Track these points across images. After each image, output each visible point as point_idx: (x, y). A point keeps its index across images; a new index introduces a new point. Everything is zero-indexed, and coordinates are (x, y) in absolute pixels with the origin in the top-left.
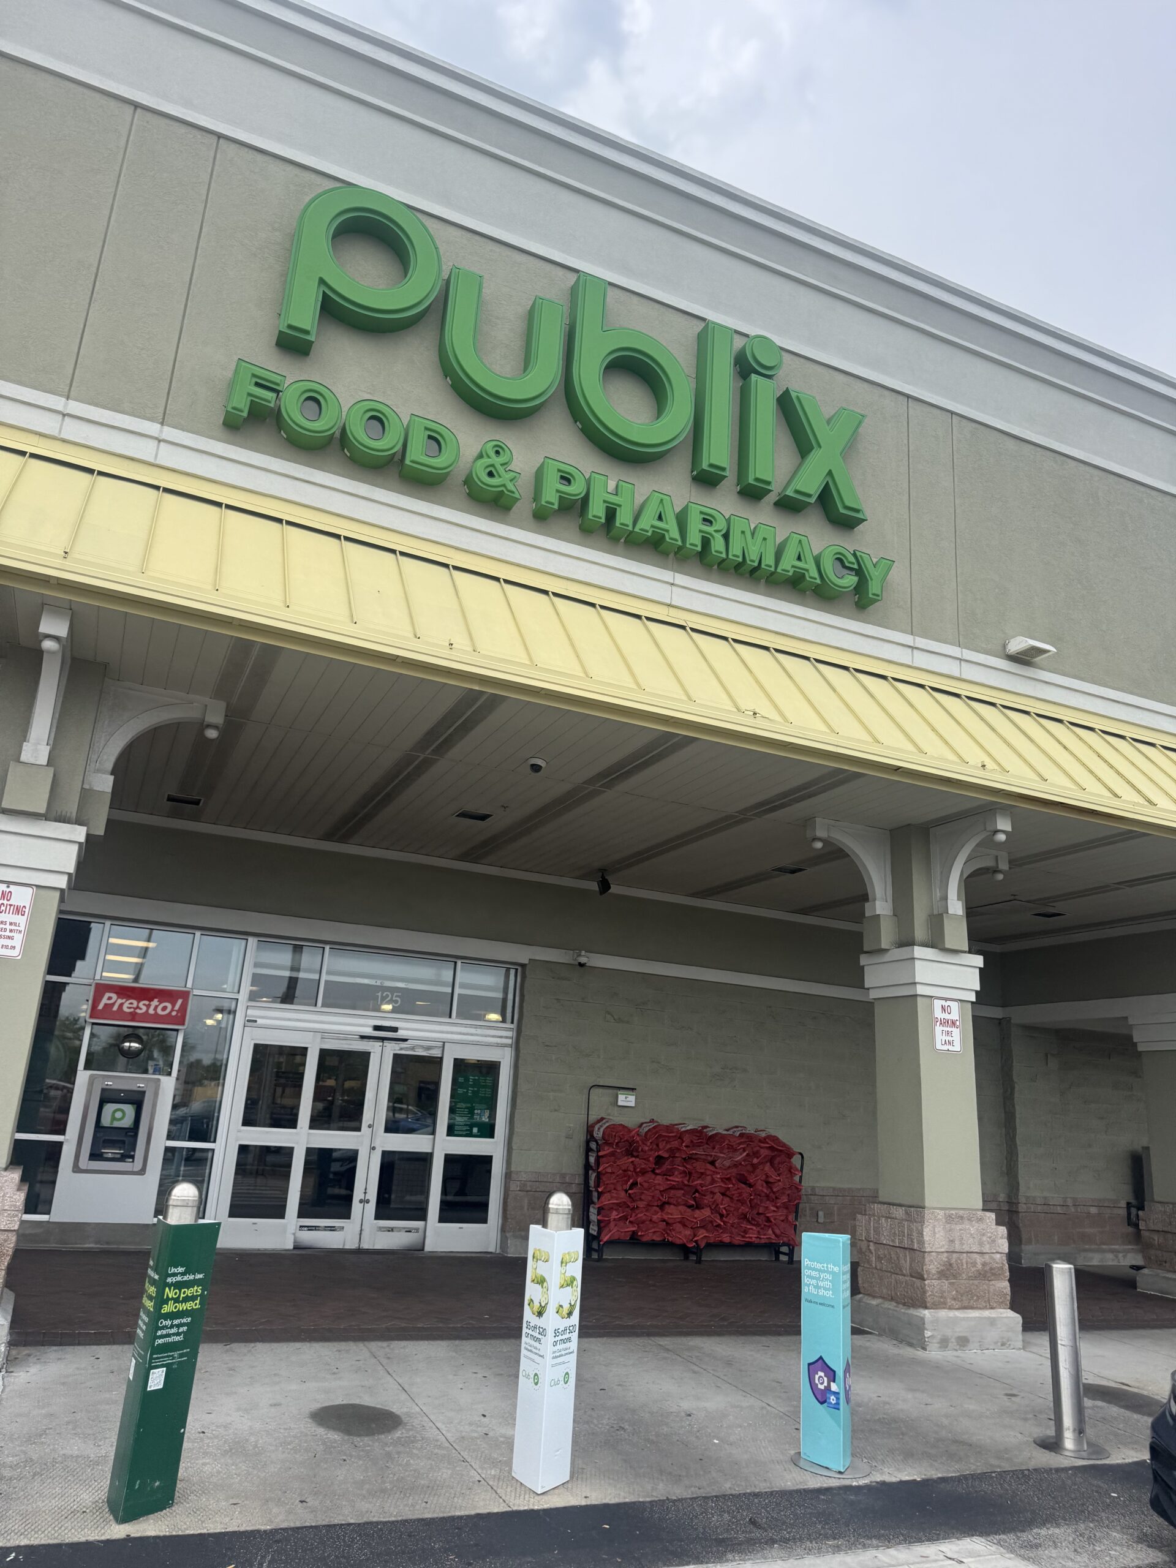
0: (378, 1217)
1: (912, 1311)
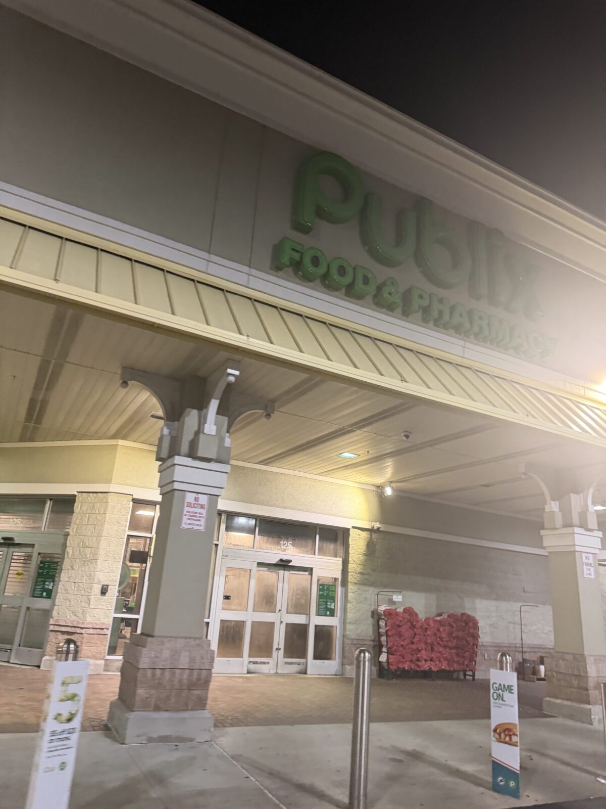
0: (284, 657)
1: (583, 706)
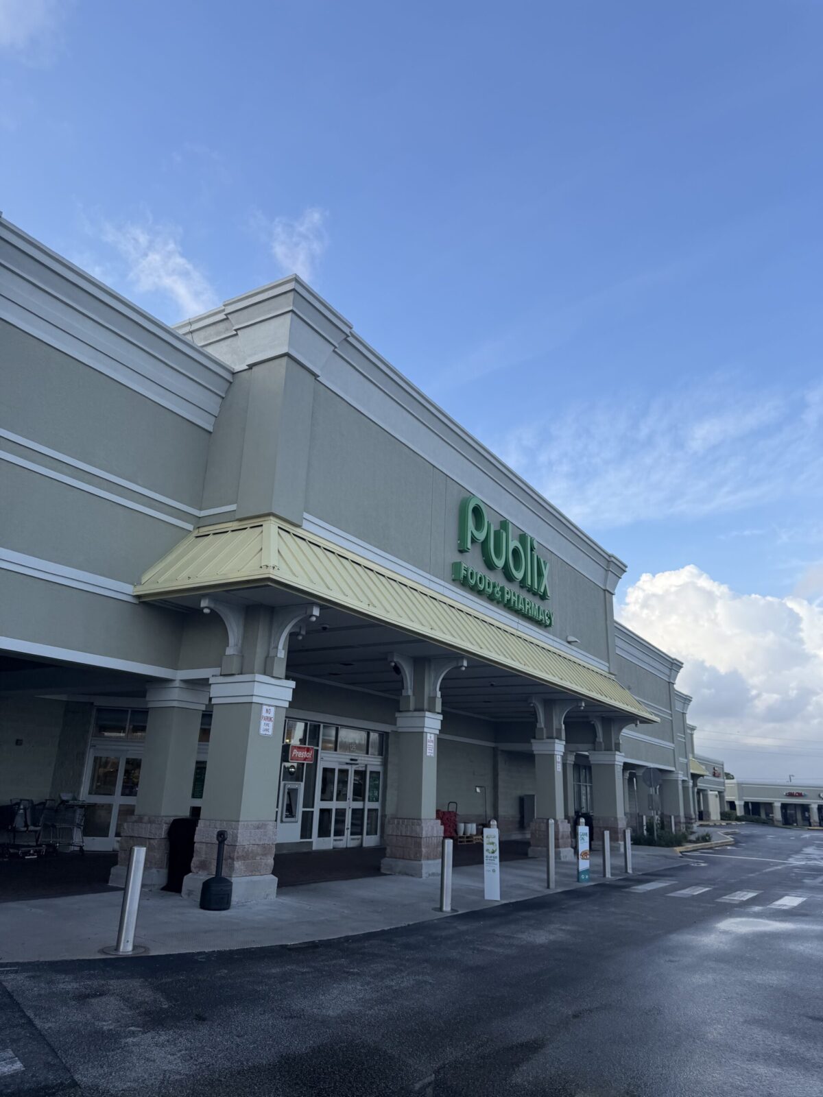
0: (351, 834)
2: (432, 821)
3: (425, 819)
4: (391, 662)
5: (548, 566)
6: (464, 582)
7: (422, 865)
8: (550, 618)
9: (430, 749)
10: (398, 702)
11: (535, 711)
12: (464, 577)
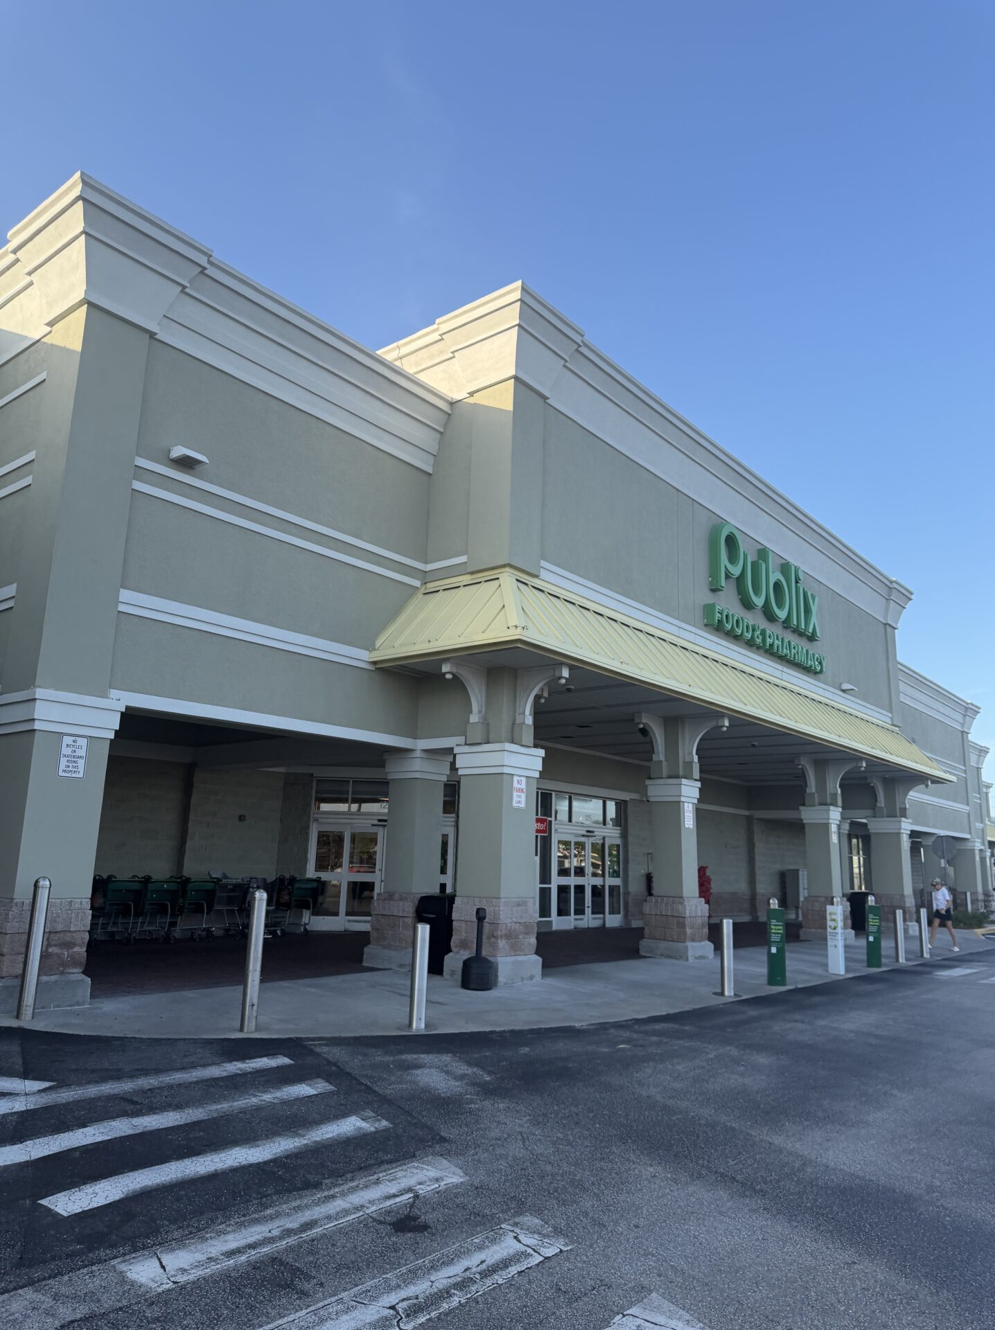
2: (695, 899)
3: (688, 898)
4: (639, 723)
5: (817, 599)
6: (719, 627)
7: (687, 947)
8: (820, 663)
9: (689, 820)
10: (649, 768)
11: (804, 773)
12: (719, 620)
